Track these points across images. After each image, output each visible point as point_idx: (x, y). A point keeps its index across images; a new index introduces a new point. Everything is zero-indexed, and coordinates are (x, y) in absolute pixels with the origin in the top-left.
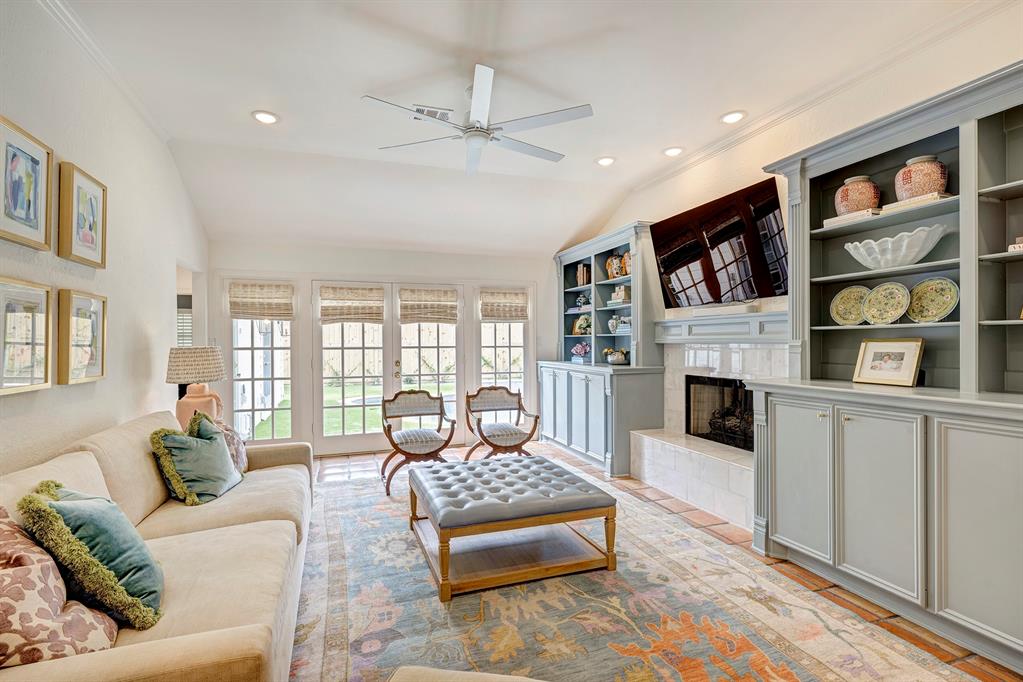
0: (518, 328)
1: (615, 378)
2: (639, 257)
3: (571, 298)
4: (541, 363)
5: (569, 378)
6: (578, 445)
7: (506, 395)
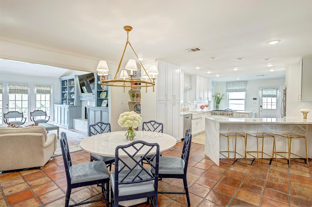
0: (48, 96)
1: (69, 108)
2: (76, 82)
3: (63, 89)
4: (55, 105)
5: (61, 108)
6: (62, 124)
7: (42, 112)
